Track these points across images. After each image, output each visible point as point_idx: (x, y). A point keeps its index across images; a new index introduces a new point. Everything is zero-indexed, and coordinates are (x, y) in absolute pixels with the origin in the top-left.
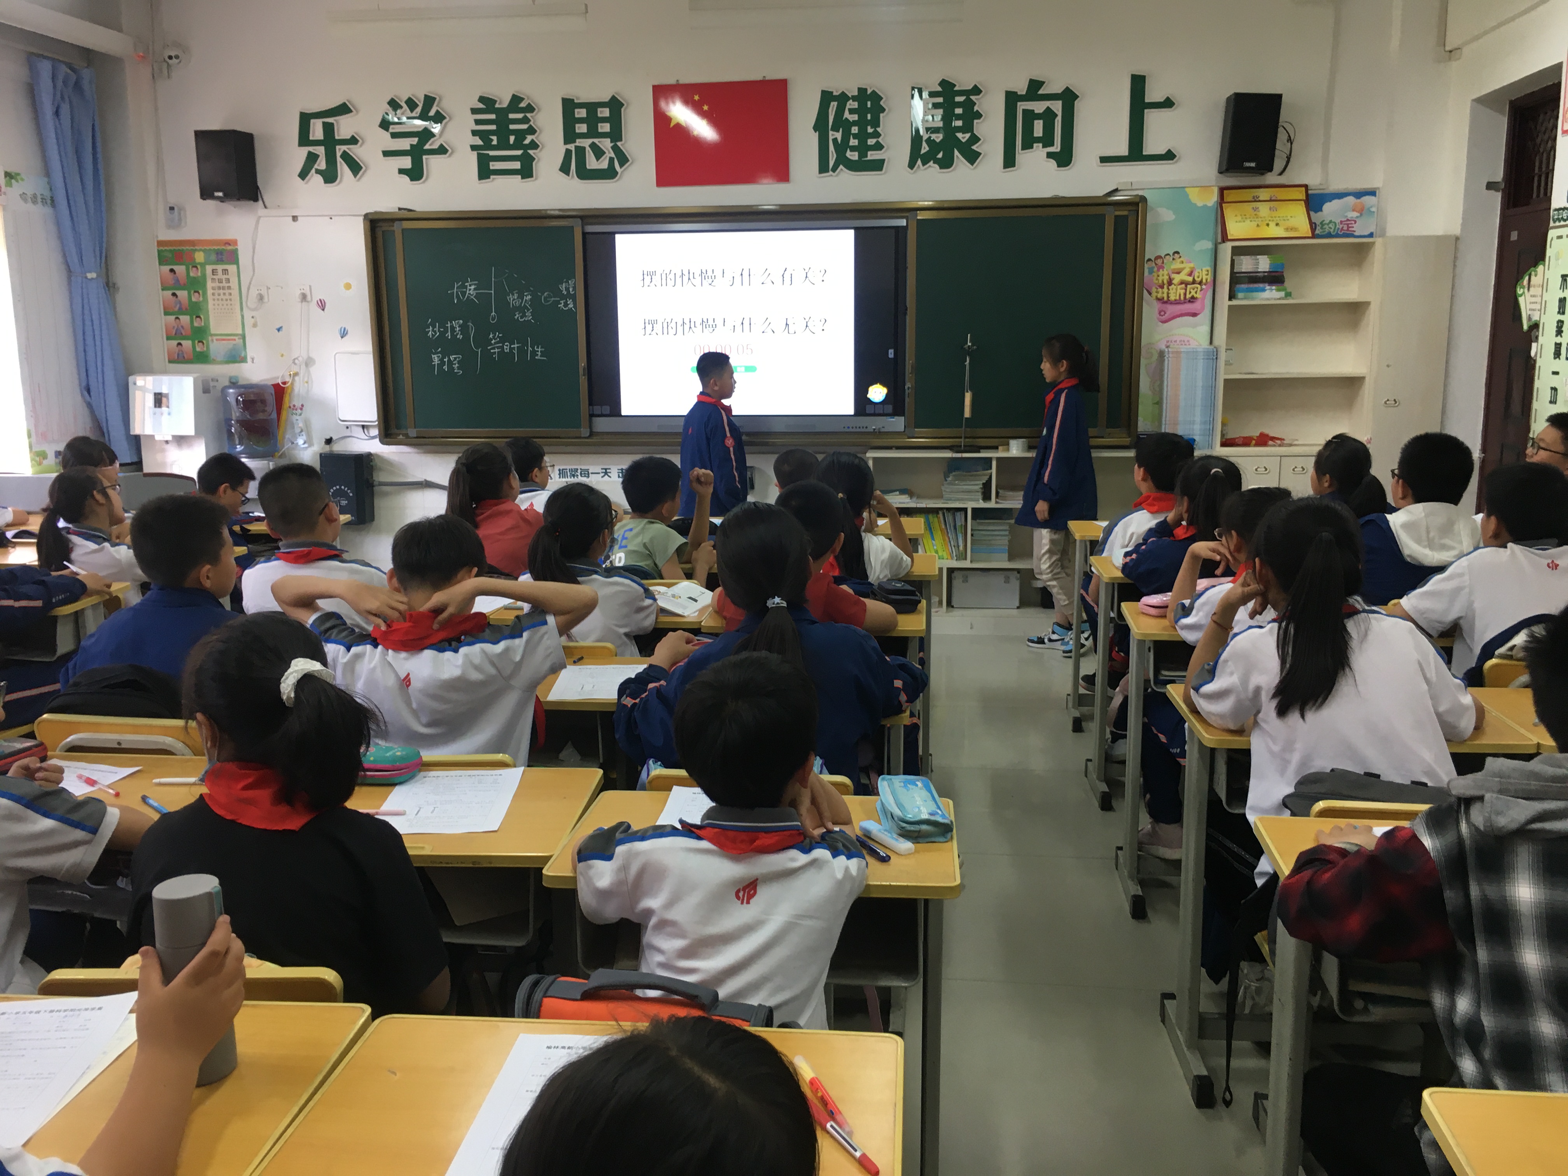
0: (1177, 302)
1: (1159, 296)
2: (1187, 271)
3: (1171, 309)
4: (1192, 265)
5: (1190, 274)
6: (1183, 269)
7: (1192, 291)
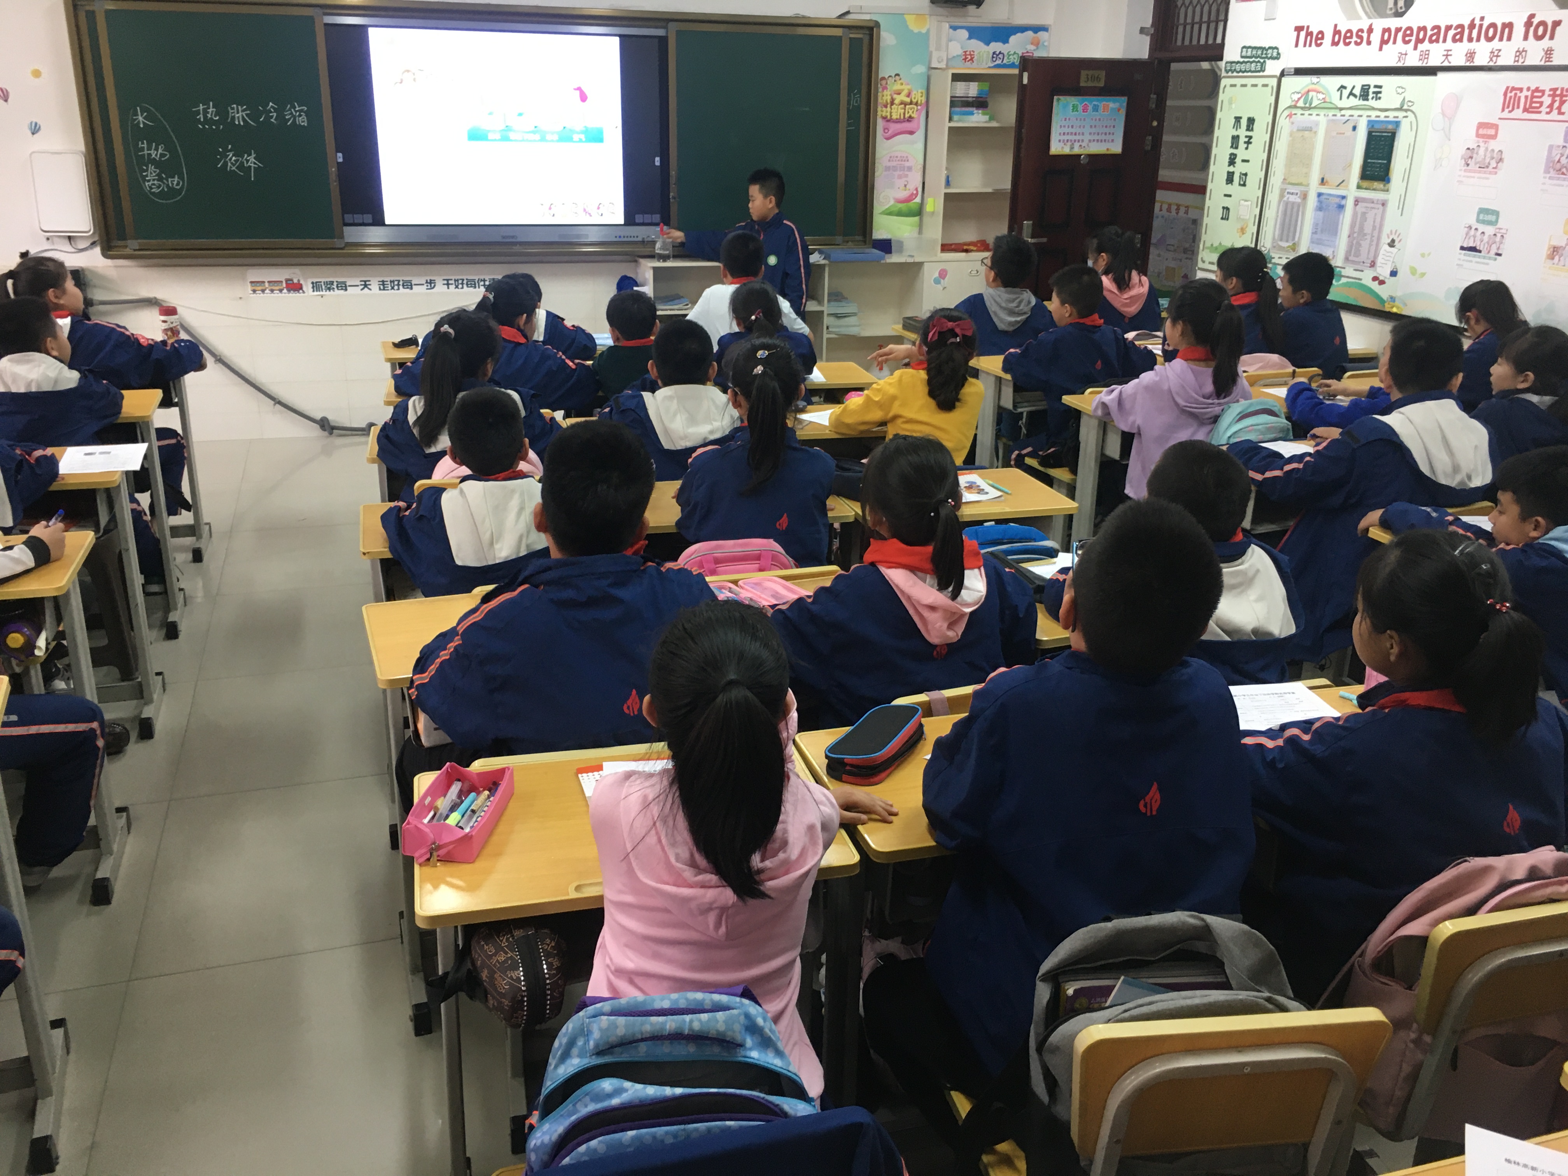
0: (898, 121)
1: (884, 114)
2: (905, 92)
3: (894, 127)
4: (909, 87)
5: (908, 95)
6: (903, 90)
7: (911, 111)
